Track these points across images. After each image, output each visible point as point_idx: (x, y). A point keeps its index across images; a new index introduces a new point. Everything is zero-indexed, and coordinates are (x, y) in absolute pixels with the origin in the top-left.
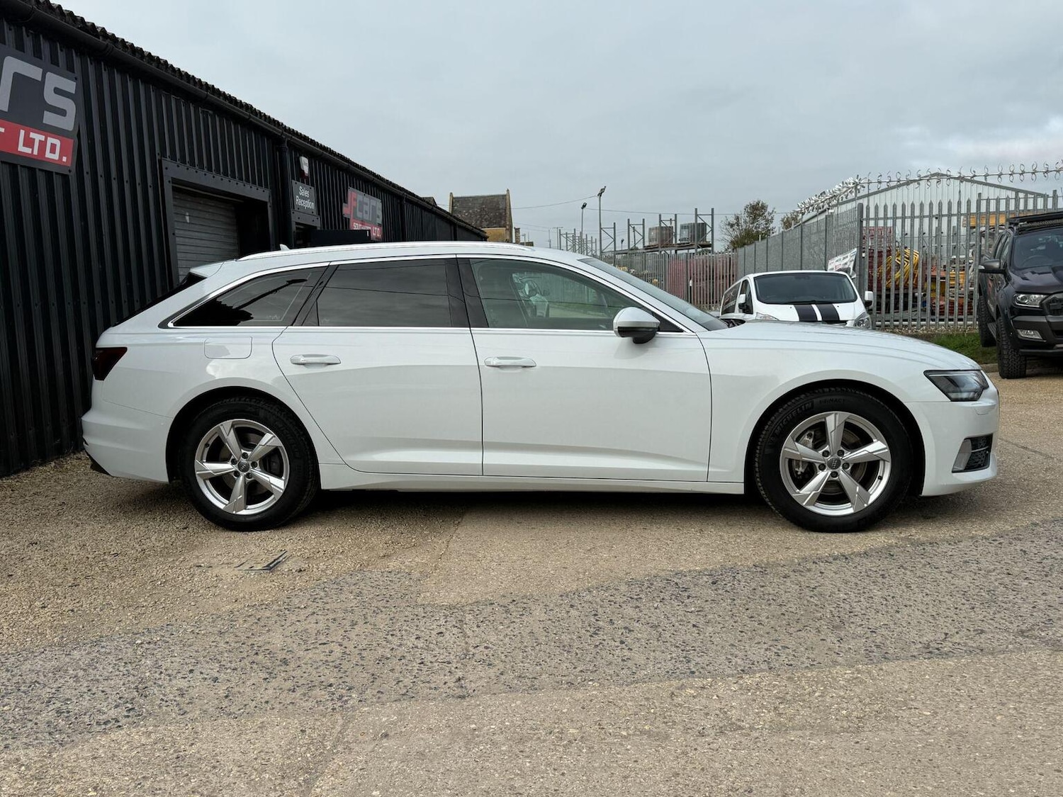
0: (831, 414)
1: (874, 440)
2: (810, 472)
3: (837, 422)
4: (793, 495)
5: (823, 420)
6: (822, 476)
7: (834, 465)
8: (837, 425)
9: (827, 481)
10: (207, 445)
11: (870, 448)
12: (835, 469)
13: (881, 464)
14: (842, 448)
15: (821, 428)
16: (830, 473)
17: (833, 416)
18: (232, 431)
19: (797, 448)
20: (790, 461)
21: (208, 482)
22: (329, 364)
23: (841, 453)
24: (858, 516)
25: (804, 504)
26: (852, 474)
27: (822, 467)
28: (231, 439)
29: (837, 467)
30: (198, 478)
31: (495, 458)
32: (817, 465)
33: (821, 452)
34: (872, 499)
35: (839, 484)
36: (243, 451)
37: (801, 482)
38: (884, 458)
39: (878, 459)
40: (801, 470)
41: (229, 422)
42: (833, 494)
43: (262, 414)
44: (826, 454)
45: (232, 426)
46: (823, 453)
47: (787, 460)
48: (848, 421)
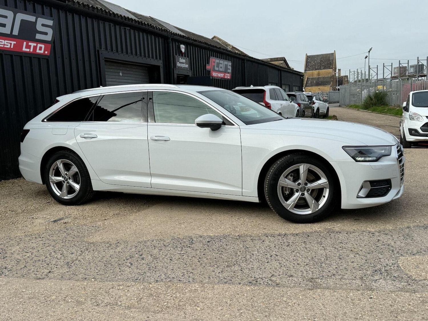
0: (302, 165)
1: (322, 178)
2: (292, 194)
3: (305, 169)
4: (283, 204)
5: (298, 168)
6: (297, 195)
7: (303, 190)
8: (305, 170)
9: (299, 198)
10: (54, 169)
11: (320, 182)
12: (303, 191)
13: (325, 189)
14: (306, 182)
15: (297, 171)
16: (301, 193)
17: (303, 165)
18: (61, 164)
19: (285, 182)
20: (282, 187)
21: (55, 184)
22: (93, 138)
23: (306, 184)
24: (313, 215)
25: (288, 209)
26: (311, 194)
27: (297, 191)
28: (61, 167)
29: (304, 191)
30: (51, 182)
31: (156, 181)
32: (295, 190)
33: (297, 183)
34: (320, 206)
35: (305, 199)
36: (66, 172)
37: (287, 198)
38: (326, 187)
39: (323, 187)
40: (287, 193)
41: (60, 160)
42: (302, 204)
43: (71, 157)
44: (299, 184)
45: (62, 162)
46: (298, 184)
47: (281, 187)
48: (310, 168)
